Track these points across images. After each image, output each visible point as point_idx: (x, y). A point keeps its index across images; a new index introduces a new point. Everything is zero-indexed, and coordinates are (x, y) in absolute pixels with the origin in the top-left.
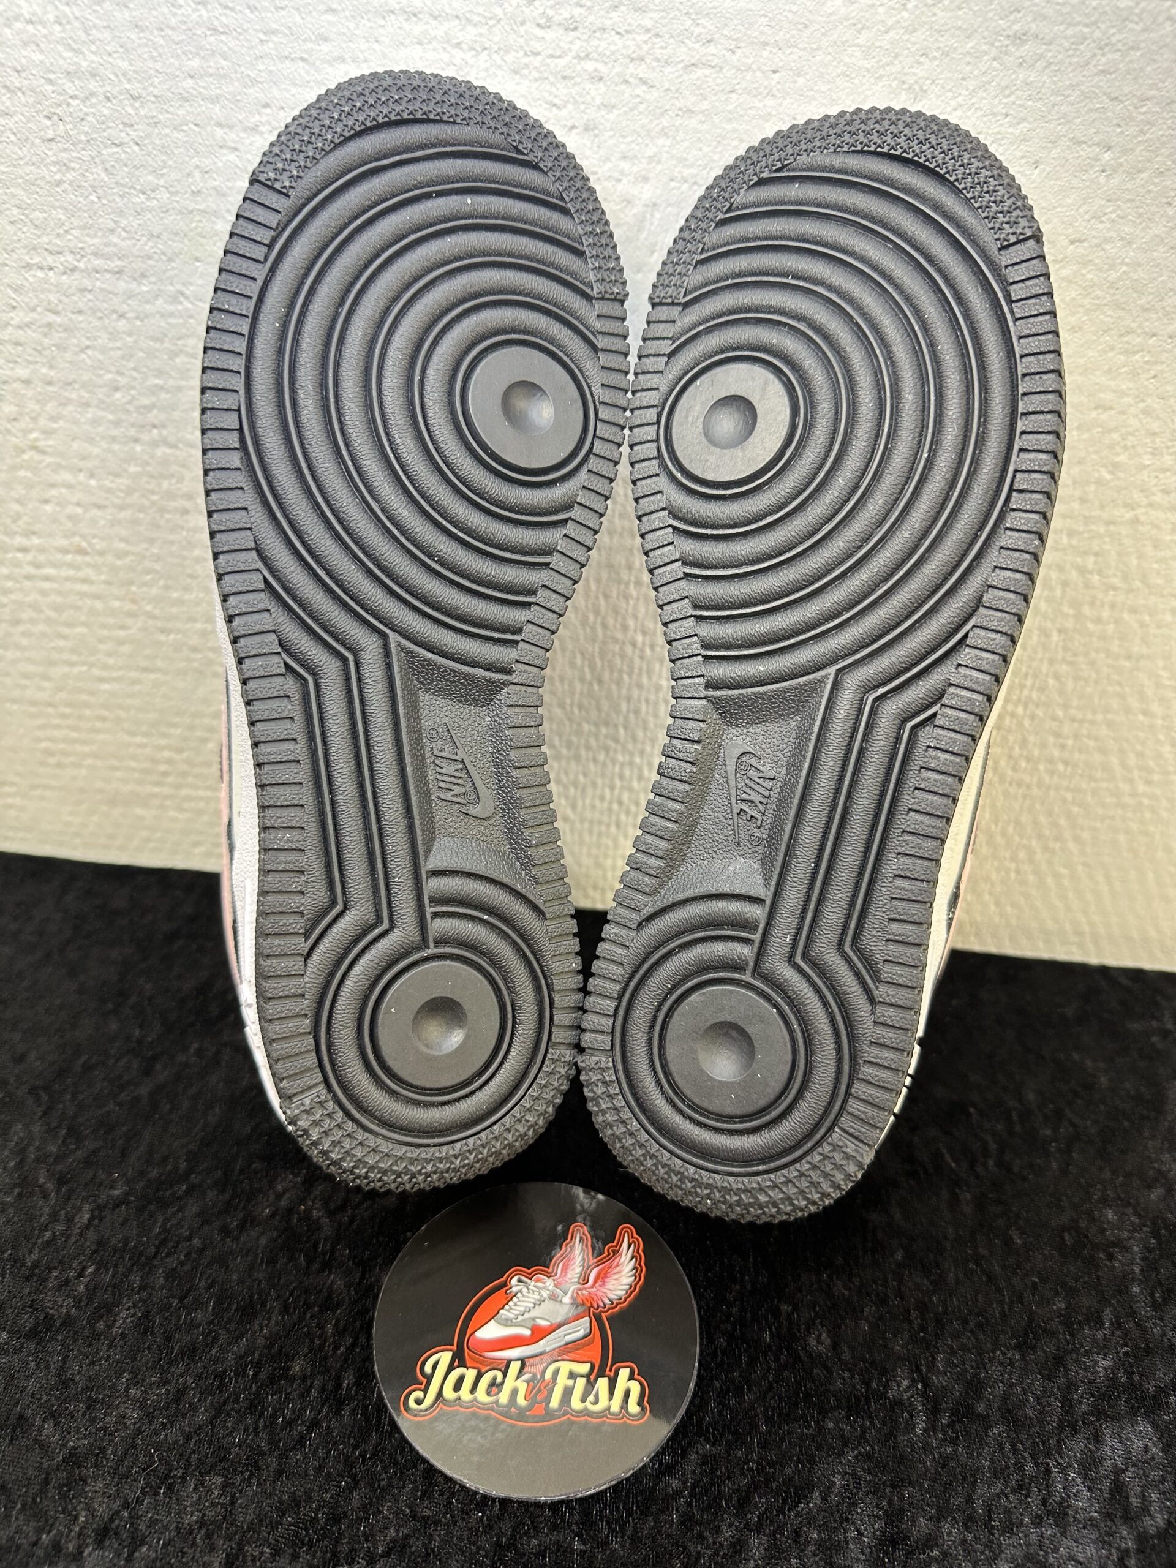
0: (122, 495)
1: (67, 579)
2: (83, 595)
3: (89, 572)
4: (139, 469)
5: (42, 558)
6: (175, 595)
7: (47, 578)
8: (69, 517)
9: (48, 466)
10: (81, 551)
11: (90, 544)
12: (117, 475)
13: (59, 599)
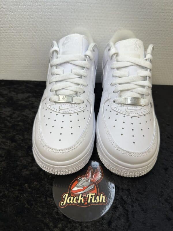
0: (17, 16)
1: (9, 32)
2: (12, 35)
3: (13, 30)
4: (20, 10)
5: (5, 29)
6: (27, 34)
7: (6, 33)
8: (9, 21)
9: (5, 11)
10: (11, 27)
11: (13, 25)
12: (16, 12)
13: (8, 36)
